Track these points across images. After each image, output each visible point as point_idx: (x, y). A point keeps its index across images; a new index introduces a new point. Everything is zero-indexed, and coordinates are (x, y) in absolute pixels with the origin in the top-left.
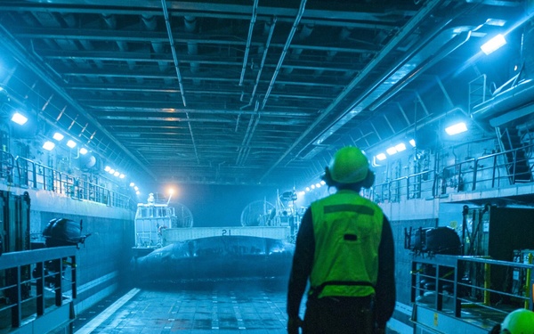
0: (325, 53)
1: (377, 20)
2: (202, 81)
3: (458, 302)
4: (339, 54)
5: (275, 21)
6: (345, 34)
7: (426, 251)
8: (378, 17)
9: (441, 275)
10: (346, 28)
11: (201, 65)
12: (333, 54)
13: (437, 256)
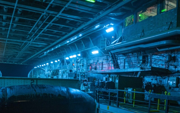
0: (59, 26)
1: (81, 19)
2: (16, 31)
3: (118, 103)
4: (64, 27)
5: (50, 15)
6: (68, 22)
7: (105, 88)
8: (81, 18)
9: (110, 95)
10: (69, 20)
11: (17, 25)
12: (61, 27)
13: (109, 89)
